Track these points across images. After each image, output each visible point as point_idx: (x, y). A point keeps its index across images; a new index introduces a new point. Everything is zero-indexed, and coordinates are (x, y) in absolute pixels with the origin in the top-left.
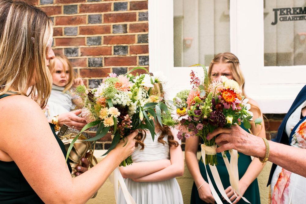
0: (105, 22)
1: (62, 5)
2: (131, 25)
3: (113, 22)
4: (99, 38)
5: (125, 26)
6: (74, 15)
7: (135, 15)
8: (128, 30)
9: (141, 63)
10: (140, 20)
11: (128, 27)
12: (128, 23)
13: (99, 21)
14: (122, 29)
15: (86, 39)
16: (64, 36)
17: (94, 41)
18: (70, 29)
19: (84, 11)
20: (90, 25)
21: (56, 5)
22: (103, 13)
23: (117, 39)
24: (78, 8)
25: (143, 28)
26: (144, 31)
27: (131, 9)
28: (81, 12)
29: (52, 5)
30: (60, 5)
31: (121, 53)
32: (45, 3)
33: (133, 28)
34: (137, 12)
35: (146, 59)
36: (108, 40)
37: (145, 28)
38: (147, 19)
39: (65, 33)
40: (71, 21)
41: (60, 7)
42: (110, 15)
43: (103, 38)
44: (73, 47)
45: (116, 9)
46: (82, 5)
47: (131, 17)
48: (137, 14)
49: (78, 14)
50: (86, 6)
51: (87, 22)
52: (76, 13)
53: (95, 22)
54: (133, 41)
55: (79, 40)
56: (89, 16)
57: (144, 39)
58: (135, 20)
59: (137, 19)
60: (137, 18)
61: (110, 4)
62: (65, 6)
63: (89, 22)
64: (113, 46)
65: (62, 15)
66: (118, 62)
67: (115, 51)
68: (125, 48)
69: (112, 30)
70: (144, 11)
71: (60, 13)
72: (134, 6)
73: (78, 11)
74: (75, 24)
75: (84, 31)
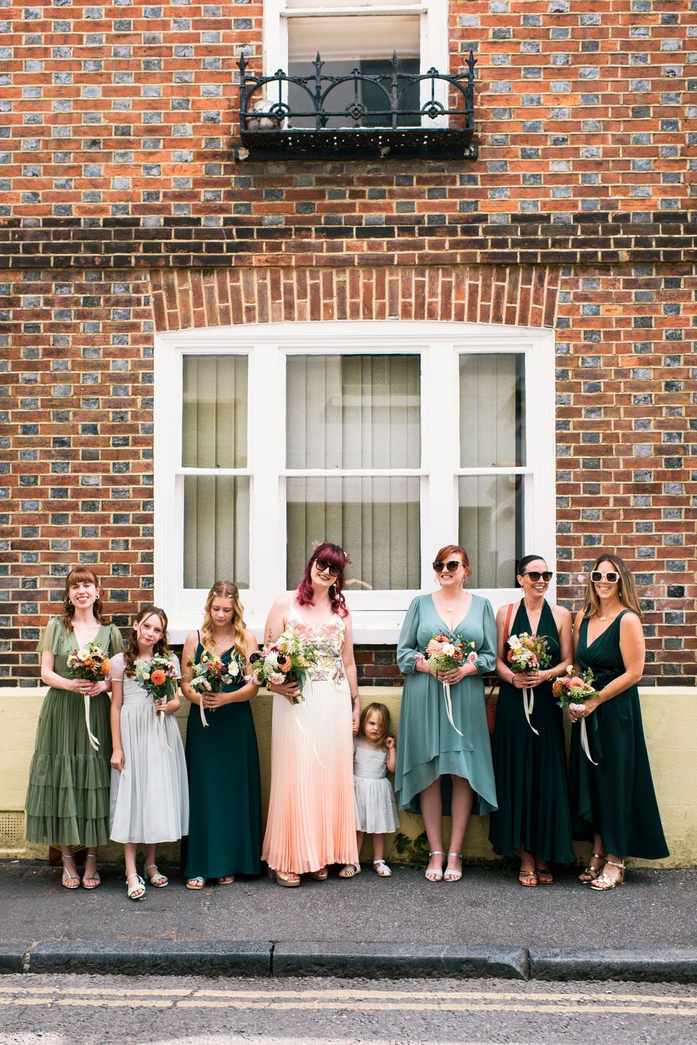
0: (102, 536)
1: (50, 513)
2: (133, 541)
3: (111, 536)
4: (95, 555)
5: (127, 541)
6: (64, 526)
7: (138, 529)
8: (130, 546)
9: (144, 586)
10: (144, 535)
11: (130, 542)
12: (130, 539)
13: (96, 534)
14: (122, 545)
15: (79, 555)
16: (51, 551)
17: (88, 557)
18: (58, 541)
19: (77, 522)
20: (84, 538)
21: (42, 512)
22: (100, 526)
23: (116, 557)
24: (70, 518)
25: (148, 545)
26: (149, 548)
27: (133, 523)
28: (73, 522)
29: (36, 512)
30: (47, 512)
31: (121, 574)
32: (28, 509)
33: (137, 545)
34: (141, 526)
35: (151, 581)
36: (105, 558)
37: (150, 545)
38: (152, 535)
39: (53, 547)
40: (60, 533)
41: (47, 515)
42: (109, 528)
43: (99, 555)
44: (62, 564)
45: (116, 521)
46: (74, 514)
47: (135, 532)
48: (141, 529)
49: (70, 525)
50: (79, 516)
51: (81, 535)
52: (67, 523)
53: (90, 536)
54: (136, 559)
55: (70, 556)
56: (83, 528)
57: (149, 557)
58: (139, 536)
59: (141, 535)
60: (141, 532)
61: (109, 515)
62: (53, 515)
63: (83, 535)
64: (111, 564)
65: (50, 525)
66: (117, 583)
67: (114, 570)
68: (126, 568)
69: (110, 546)
70: (149, 525)
71: (46, 522)
72: (137, 519)
73: (70, 522)
74: (65, 536)
75: (76, 545)
